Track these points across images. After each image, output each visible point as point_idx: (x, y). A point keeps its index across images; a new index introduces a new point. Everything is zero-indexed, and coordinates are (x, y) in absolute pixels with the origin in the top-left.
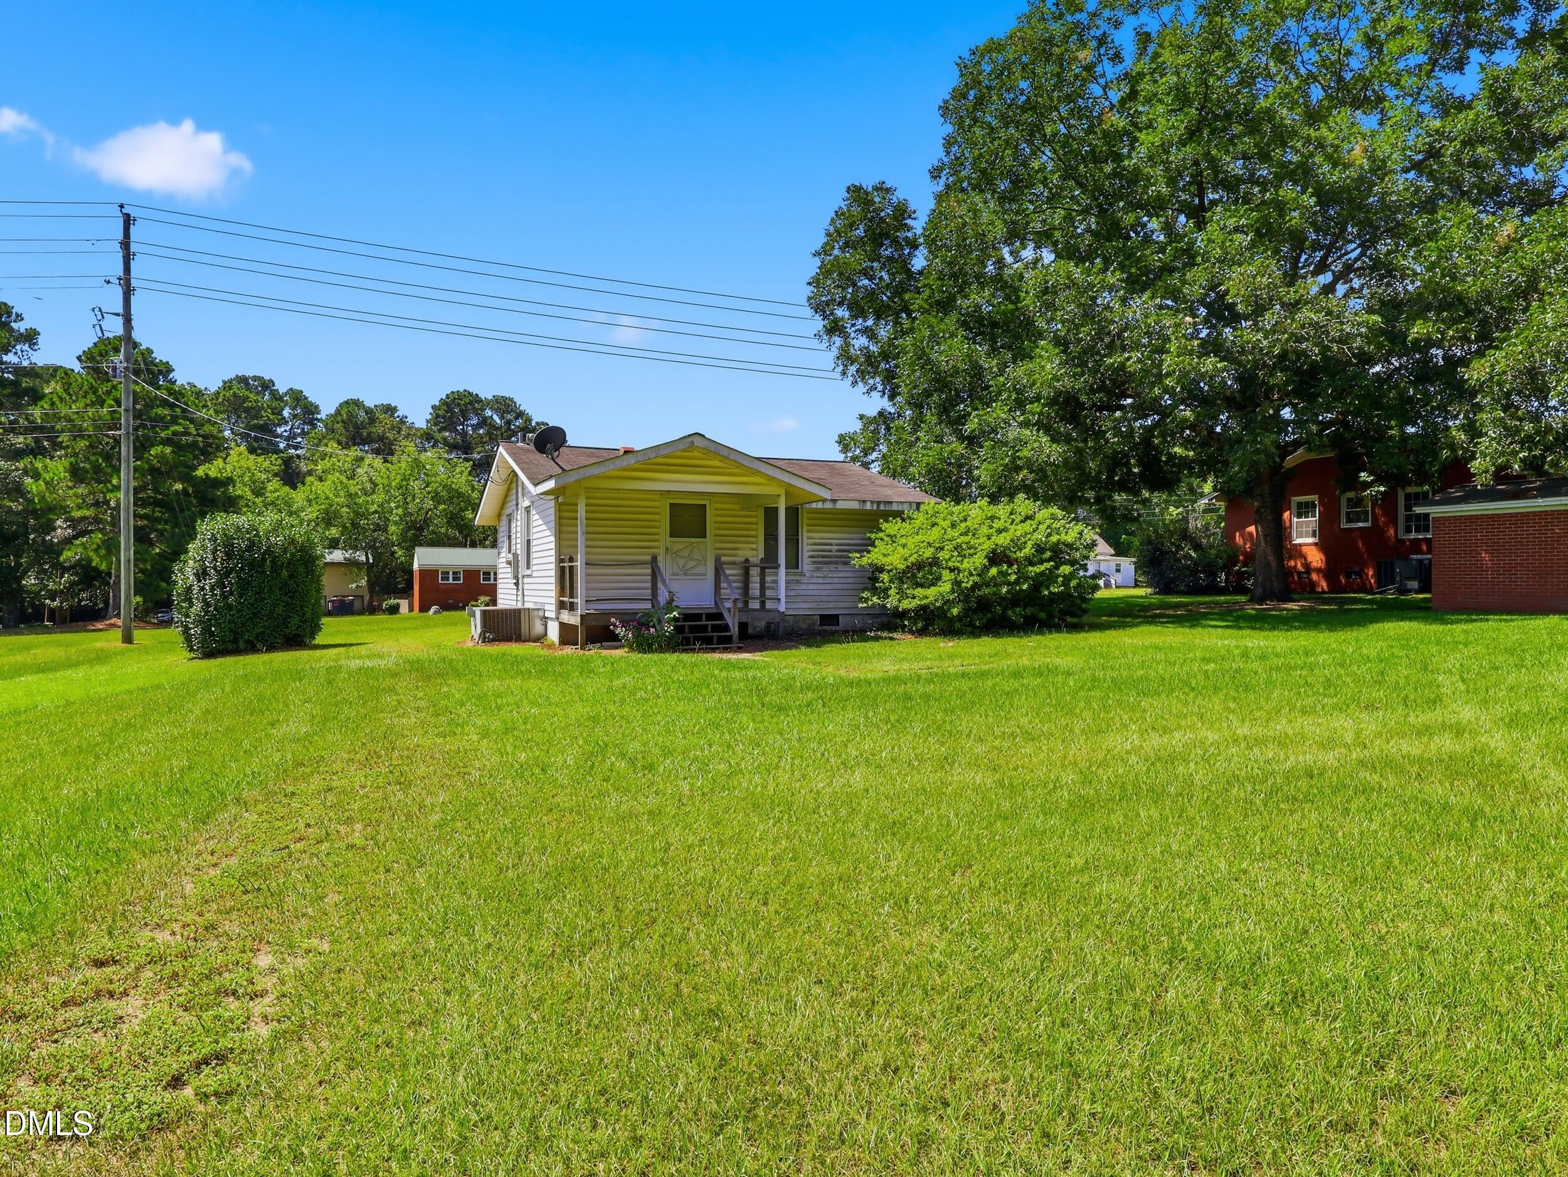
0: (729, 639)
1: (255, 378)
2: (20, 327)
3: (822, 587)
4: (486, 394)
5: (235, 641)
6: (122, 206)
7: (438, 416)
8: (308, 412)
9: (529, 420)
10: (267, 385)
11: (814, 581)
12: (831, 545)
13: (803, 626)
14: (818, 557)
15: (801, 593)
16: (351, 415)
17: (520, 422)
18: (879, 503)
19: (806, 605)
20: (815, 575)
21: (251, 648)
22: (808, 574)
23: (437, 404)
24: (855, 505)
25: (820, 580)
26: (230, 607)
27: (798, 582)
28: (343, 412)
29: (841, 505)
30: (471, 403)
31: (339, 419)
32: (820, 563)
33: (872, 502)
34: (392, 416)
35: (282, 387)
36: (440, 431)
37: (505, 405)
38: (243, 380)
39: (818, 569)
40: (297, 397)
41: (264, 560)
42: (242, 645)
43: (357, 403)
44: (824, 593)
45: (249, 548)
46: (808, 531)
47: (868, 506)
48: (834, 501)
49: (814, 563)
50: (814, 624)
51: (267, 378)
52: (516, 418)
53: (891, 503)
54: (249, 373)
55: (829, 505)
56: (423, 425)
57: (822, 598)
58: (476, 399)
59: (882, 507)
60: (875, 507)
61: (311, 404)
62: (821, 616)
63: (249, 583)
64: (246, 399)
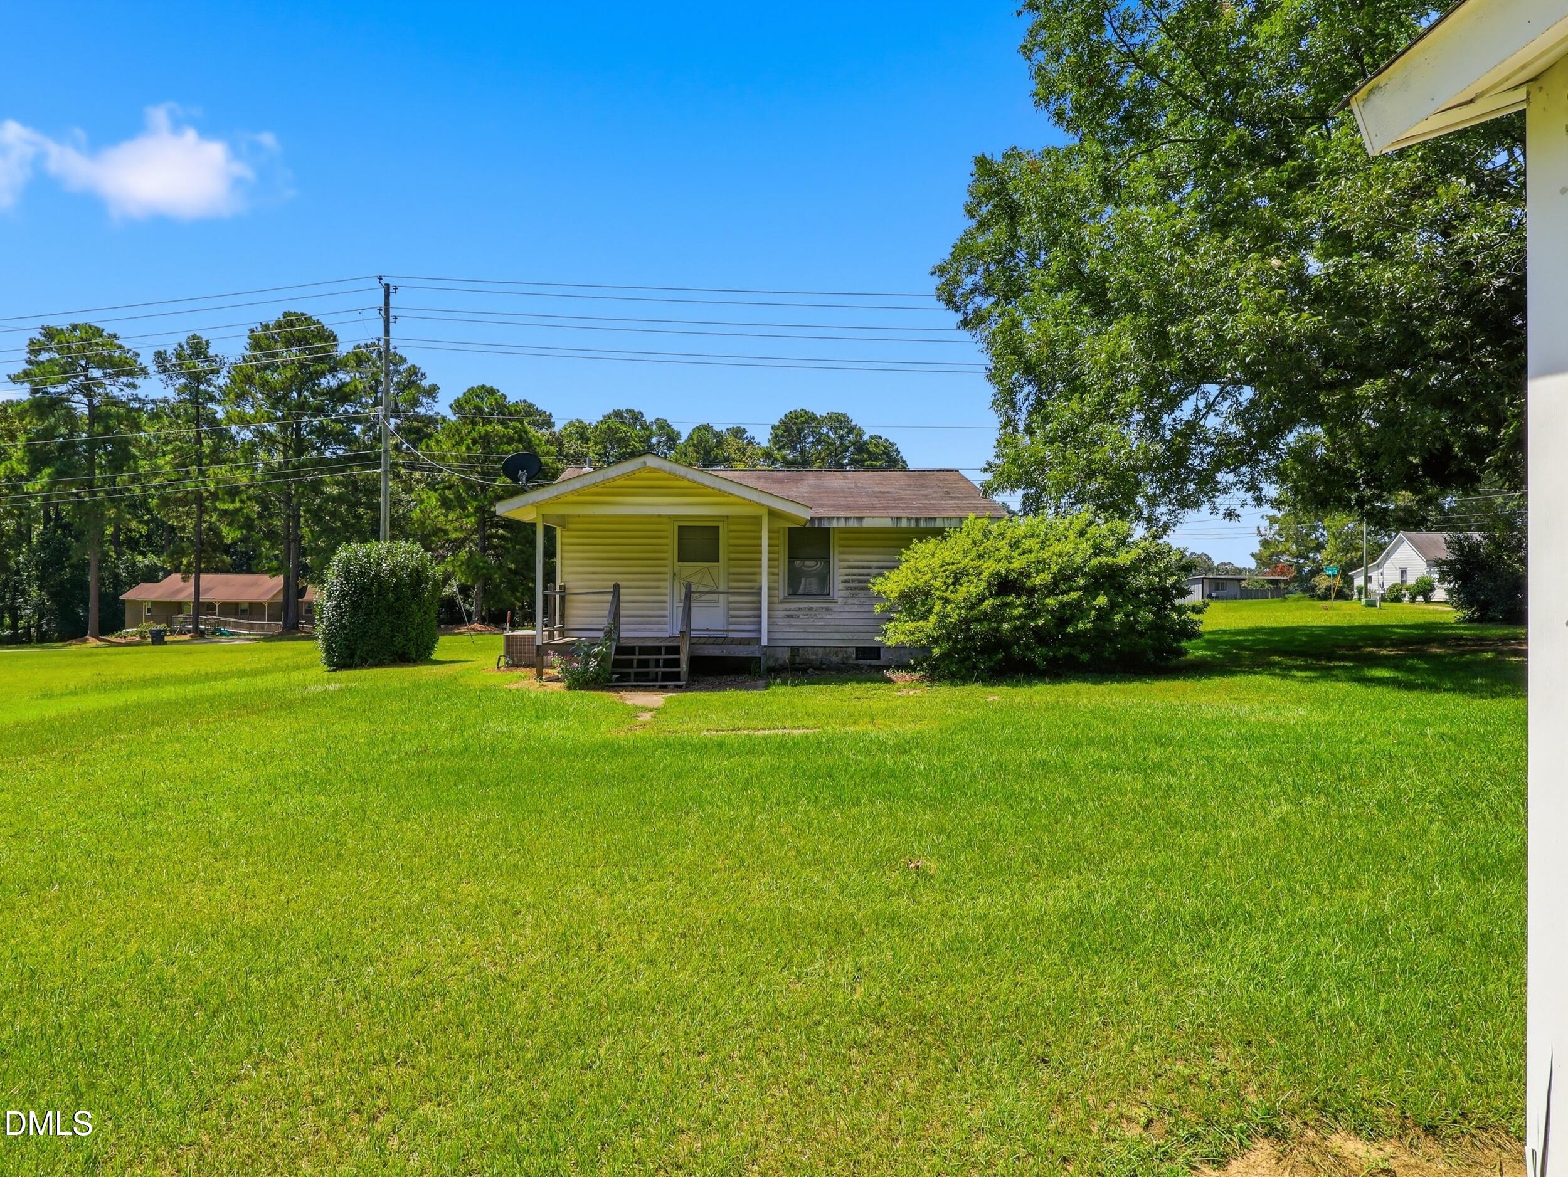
0: (676, 676)
1: (627, 411)
2: (426, 383)
3: (859, 616)
4: (820, 411)
5: (352, 656)
6: (380, 279)
7: (776, 436)
8: (672, 438)
9: (860, 434)
10: (637, 417)
11: (847, 608)
12: (870, 568)
13: (835, 659)
14: (853, 581)
15: (832, 622)
16: (700, 440)
17: (852, 437)
18: (917, 519)
19: (838, 636)
20: (850, 601)
21: (363, 663)
22: (840, 601)
23: (777, 423)
24: (887, 523)
25: (856, 608)
26: (344, 627)
27: (827, 610)
28: (695, 437)
29: (867, 523)
30: (806, 422)
31: (691, 443)
32: (855, 588)
33: (909, 519)
34: (741, 438)
35: (649, 418)
36: (779, 449)
37: (840, 421)
38: (618, 414)
39: (853, 596)
40: (663, 425)
41: (372, 584)
42: (356, 660)
43: (707, 428)
44: (861, 622)
45: (361, 574)
46: (840, 553)
47: (904, 523)
48: (861, 519)
49: (847, 588)
50: (848, 658)
51: (636, 410)
52: (848, 433)
53: (935, 518)
54: (623, 408)
55: (853, 524)
56: (765, 444)
57: (861, 628)
58: (811, 418)
59: (922, 524)
60: (913, 524)
61: (673, 431)
62: (857, 648)
63: (360, 605)
64: (618, 430)
